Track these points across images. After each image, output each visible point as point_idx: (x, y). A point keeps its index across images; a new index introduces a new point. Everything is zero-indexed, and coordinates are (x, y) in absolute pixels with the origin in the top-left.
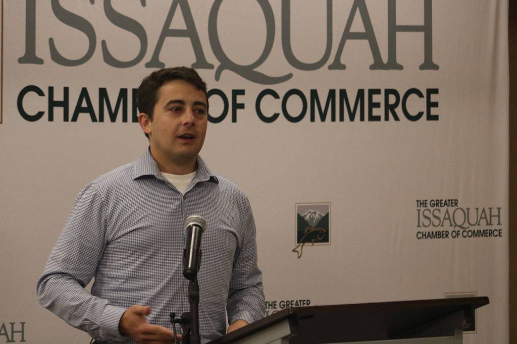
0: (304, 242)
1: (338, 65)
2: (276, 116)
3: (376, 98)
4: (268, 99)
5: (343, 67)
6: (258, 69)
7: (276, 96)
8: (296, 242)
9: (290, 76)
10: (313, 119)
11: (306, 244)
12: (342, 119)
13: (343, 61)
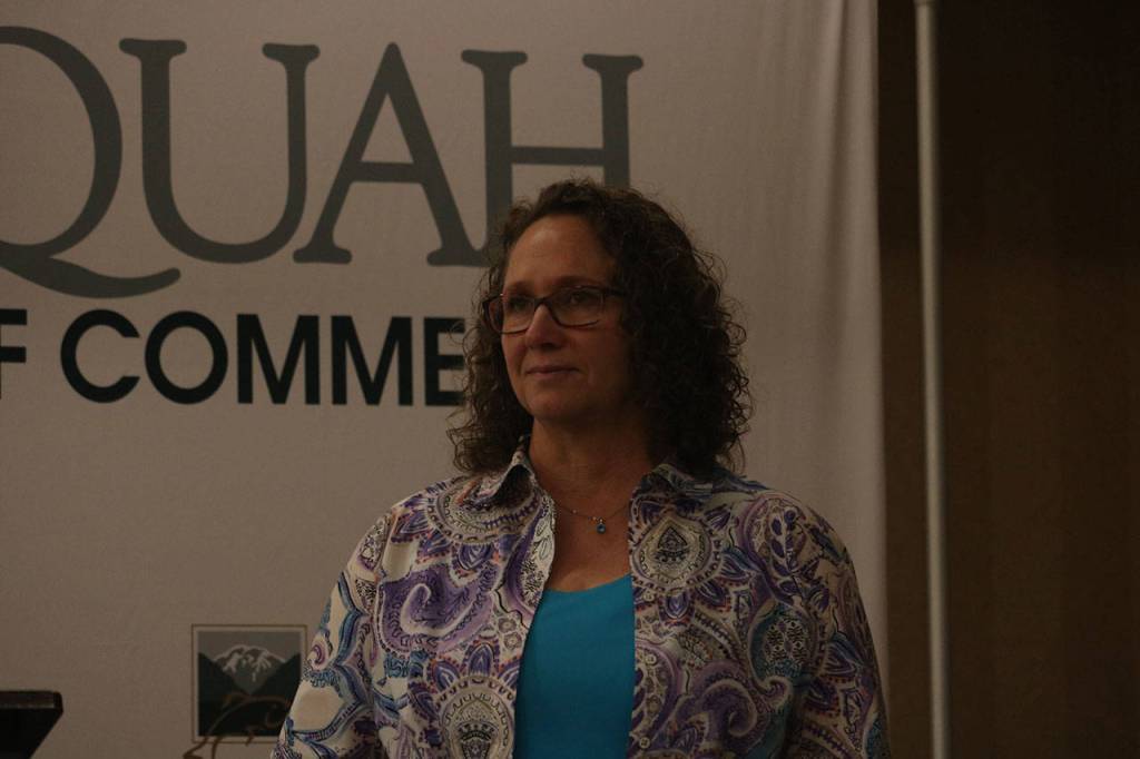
0: (221, 732)
1: (323, 249)
2: (125, 385)
3: (448, 344)
4: (100, 335)
5: (343, 257)
6: (67, 256)
7: (127, 329)
8: (196, 732)
9: (170, 277)
10: (245, 395)
11: (229, 739)
12: (340, 396)
13: (340, 237)
